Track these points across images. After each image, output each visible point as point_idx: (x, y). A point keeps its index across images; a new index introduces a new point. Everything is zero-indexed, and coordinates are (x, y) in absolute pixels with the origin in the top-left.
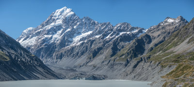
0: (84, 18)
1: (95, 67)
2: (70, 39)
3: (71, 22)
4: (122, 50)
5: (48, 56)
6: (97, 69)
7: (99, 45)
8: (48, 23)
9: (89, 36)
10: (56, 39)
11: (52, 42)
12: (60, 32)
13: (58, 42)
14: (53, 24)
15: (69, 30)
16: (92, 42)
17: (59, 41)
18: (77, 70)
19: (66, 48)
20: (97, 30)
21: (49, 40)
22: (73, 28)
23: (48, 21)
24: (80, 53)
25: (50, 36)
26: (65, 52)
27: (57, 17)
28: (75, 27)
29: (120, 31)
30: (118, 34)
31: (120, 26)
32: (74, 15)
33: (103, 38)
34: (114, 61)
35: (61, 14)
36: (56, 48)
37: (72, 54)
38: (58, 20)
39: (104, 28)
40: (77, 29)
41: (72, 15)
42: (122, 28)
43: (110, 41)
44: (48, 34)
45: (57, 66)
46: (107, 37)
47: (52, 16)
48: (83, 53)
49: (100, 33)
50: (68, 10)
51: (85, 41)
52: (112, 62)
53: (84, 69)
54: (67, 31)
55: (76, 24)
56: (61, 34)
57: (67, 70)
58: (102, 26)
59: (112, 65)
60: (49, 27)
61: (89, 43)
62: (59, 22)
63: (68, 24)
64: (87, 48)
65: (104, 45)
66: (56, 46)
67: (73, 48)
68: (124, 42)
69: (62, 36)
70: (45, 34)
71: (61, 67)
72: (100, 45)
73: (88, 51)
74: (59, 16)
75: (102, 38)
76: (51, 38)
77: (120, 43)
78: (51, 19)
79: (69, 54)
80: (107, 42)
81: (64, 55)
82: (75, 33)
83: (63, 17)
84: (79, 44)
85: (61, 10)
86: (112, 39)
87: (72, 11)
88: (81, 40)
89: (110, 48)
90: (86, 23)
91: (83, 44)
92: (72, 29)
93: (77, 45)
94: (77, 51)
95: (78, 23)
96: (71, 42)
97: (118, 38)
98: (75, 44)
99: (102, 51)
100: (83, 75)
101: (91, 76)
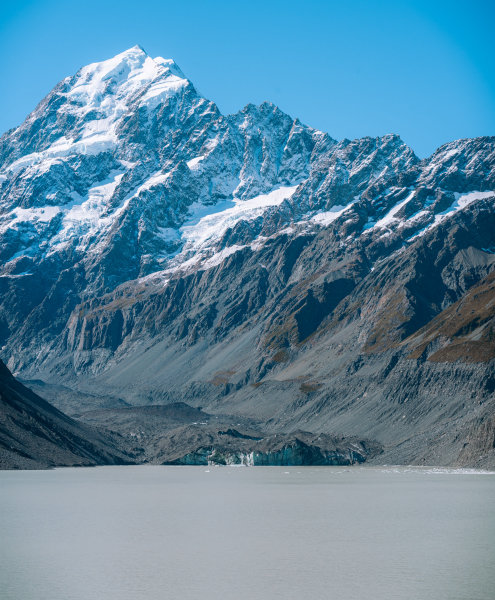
0: (249, 109)
1: (309, 391)
2: (166, 234)
3: (173, 132)
4: (467, 295)
5: (34, 329)
6: (320, 406)
7: (335, 265)
8: (34, 139)
9: (277, 217)
10: (84, 229)
11: (59, 247)
12: (108, 190)
13: (97, 249)
14: (64, 145)
15: (158, 179)
16: (294, 249)
17: (103, 244)
18: (207, 410)
19: (142, 281)
20: (321, 178)
21: (43, 235)
22: (183, 168)
23: (36, 126)
24: (223, 312)
25: (48, 214)
26: (139, 307)
27: (88, 109)
28: (193, 164)
29: (459, 183)
30: (445, 204)
31: (462, 160)
32: (190, 93)
33: (356, 228)
34: (423, 358)
35: (109, 91)
36: (84, 283)
37: (178, 321)
38: (93, 125)
39: (366, 171)
40: (208, 173)
41: (176, 97)
42: (468, 171)
43: (396, 244)
44: (34, 202)
45: (92, 389)
46: (382, 223)
47: (57, 102)
48: (239, 315)
49: (338, 195)
50: (152, 67)
51: (256, 246)
52: (408, 365)
53: (246, 405)
54: (146, 186)
55: (198, 147)
56: (115, 203)
57: (147, 409)
58: (352, 157)
59: (407, 381)
60: (41, 162)
61: (279, 256)
62: (101, 135)
63: (152, 147)
64: (263, 286)
65: (362, 267)
66: (82, 269)
67: (182, 286)
68: (478, 247)
69: (119, 212)
70: (18, 203)
71: (113, 393)
72: (341, 267)
73: (269, 303)
74: (99, 99)
75: (350, 229)
76: (56, 225)
77: (459, 257)
78: (52, 114)
79: (159, 318)
80: (384, 249)
81: (130, 327)
82: (195, 197)
83: (121, 106)
84: (218, 259)
85: (111, 65)
86: (409, 232)
87: (174, 69)
88: (229, 238)
89: (401, 281)
90: (256, 141)
91: (239, 259)
92: (177, 177)
93: (207, 265)
94: (206, 300)
95: (213, 143)
96: (173, 248)
97: (448, 224)
98: (193, 261)
99: (351, 301)
100: (245, 441)
101: (290, 446)
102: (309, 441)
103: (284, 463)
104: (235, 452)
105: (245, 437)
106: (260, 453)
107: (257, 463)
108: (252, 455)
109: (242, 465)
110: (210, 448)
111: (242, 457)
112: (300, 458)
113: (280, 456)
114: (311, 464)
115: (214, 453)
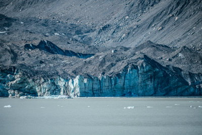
18: (6, 11)
100: (67, 60)
101: (135, 67)
102: (164, 59)
103: (127, 92)
104: (50, 77)
105: (67, 53)
106: (89, 77)
107: (84, 94)
108: (76, 81)
109: (62, 96)
110: (11, 71)
111: (61, 83)
112: (150, 84)
113: (120, 82)
114: (167, 94)
115: (18, 77)
